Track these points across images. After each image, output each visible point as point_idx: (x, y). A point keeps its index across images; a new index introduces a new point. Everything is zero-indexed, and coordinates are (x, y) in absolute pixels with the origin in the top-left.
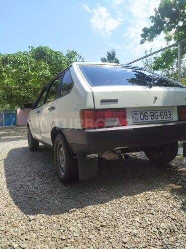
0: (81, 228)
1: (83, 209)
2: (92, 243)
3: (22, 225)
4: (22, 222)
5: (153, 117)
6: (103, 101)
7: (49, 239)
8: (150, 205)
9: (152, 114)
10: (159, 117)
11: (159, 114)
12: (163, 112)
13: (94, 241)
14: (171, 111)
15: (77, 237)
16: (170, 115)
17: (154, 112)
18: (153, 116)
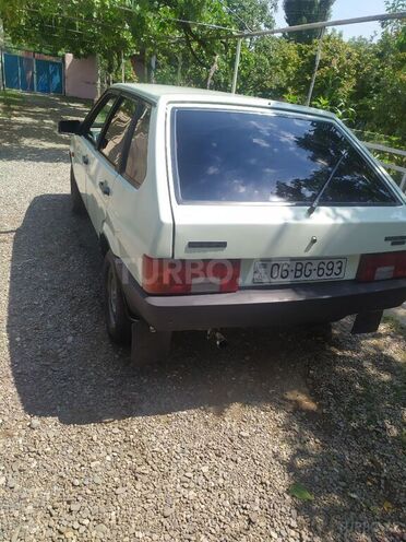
0: (109, 467)
1: (126, 420)
2: (116, 504)
3: (20, 435)
4: (20, 427)
5: (298, 273)
6: (192, 245)
7: (54, 478)
8: (240, 437)
9: (299, 267)
10: (314, 273)
11: (315, 267)
12: (326, 262)
13: (121, 500)
14: (343, 261)
15: (98, 484)
16: (340, 268)
17: (304, 263)
18: (301, 270)
